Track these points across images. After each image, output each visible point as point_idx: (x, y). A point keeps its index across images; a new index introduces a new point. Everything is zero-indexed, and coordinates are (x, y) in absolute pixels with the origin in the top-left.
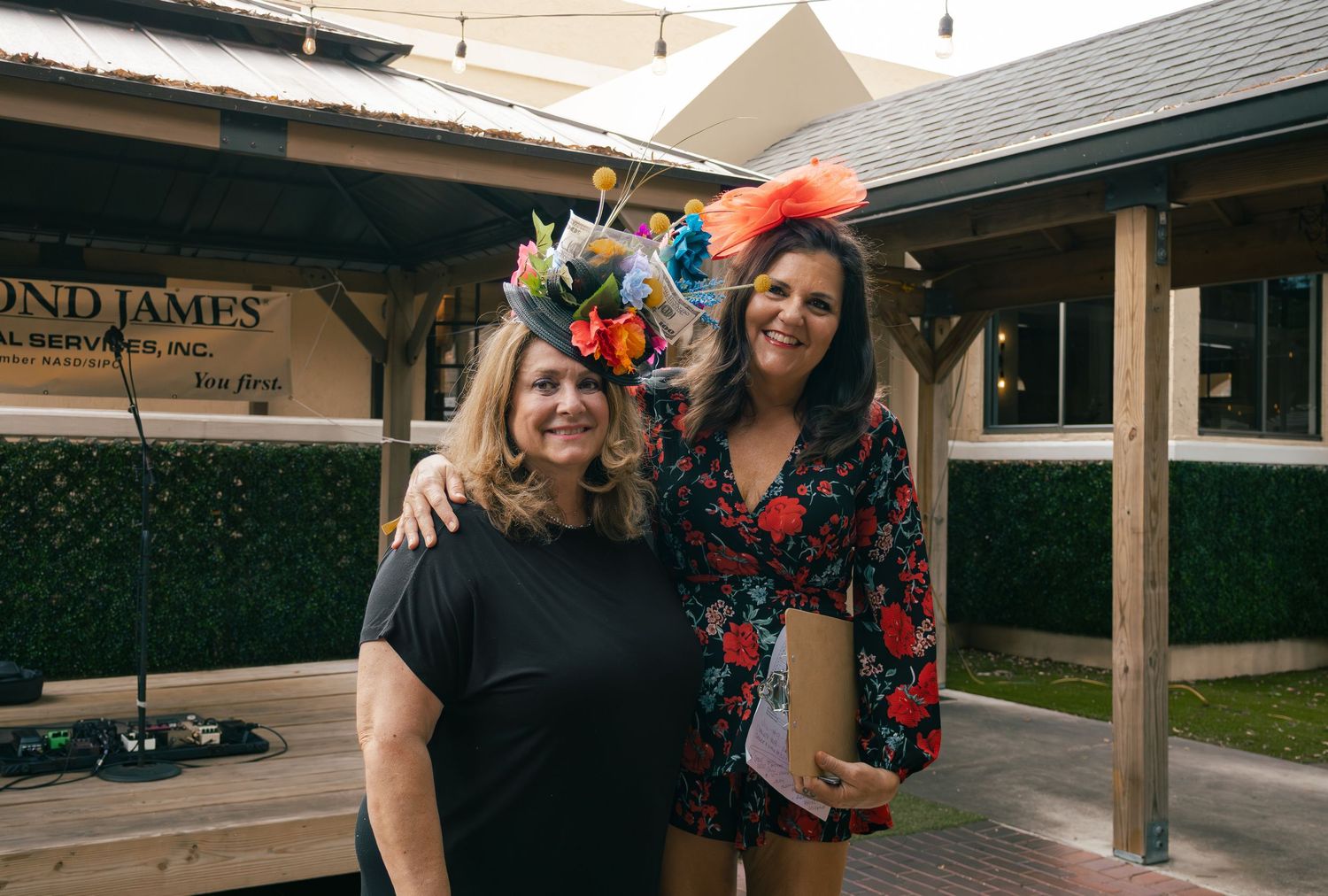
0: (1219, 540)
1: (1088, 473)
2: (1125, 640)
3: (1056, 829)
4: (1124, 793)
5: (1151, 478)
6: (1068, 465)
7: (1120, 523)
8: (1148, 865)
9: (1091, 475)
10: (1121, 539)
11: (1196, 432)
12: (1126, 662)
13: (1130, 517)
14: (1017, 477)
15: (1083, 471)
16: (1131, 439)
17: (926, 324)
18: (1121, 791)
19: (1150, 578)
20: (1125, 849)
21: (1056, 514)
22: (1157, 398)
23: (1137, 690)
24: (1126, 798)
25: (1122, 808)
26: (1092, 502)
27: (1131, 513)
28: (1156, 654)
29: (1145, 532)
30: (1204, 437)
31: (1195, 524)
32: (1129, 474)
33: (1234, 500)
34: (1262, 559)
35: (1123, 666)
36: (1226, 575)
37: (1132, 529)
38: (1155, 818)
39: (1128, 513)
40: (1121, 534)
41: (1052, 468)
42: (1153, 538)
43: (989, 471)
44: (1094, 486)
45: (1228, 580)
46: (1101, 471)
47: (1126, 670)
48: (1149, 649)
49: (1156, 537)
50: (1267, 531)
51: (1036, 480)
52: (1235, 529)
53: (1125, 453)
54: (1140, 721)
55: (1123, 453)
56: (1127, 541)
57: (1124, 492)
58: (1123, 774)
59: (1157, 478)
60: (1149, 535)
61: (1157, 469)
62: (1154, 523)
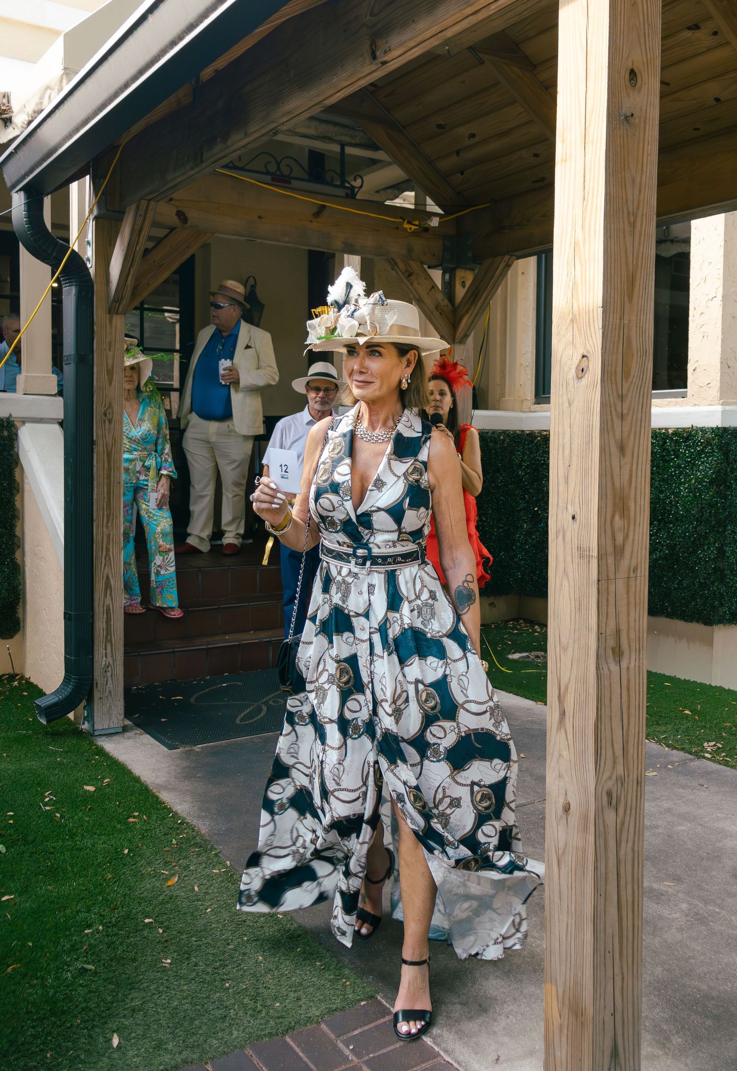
2: (565, 753)
4: (561, 1027)
5: (614, 450)
7: (560, 538)
10: (561, 565)
12: (566, 795)
13: (576, 526)
16: (579, 378)
18: (556, 1024)
19: (611, 643)
22: (630, 298)
24: (564, 1039)
25: (558, 1053)
27: (577, 517)
28: (621, 781)
29: (600, 557)
32: (575, 447)
35: (561, 801)
37: (579, 548)
39: (573, 518)
40: (560, 558)
42: (616, 566)
47: (567, 809)
48: (607, 774)
49: (625, 563)
53: (570, 405)
54: (588, 910)
55: (567, 404)
56: (569, 573)
57: (566, 481)
58: (560, 993)
59: (628, 453)
60: (609, 561)
61: (629, 435)
62: (620, 538)
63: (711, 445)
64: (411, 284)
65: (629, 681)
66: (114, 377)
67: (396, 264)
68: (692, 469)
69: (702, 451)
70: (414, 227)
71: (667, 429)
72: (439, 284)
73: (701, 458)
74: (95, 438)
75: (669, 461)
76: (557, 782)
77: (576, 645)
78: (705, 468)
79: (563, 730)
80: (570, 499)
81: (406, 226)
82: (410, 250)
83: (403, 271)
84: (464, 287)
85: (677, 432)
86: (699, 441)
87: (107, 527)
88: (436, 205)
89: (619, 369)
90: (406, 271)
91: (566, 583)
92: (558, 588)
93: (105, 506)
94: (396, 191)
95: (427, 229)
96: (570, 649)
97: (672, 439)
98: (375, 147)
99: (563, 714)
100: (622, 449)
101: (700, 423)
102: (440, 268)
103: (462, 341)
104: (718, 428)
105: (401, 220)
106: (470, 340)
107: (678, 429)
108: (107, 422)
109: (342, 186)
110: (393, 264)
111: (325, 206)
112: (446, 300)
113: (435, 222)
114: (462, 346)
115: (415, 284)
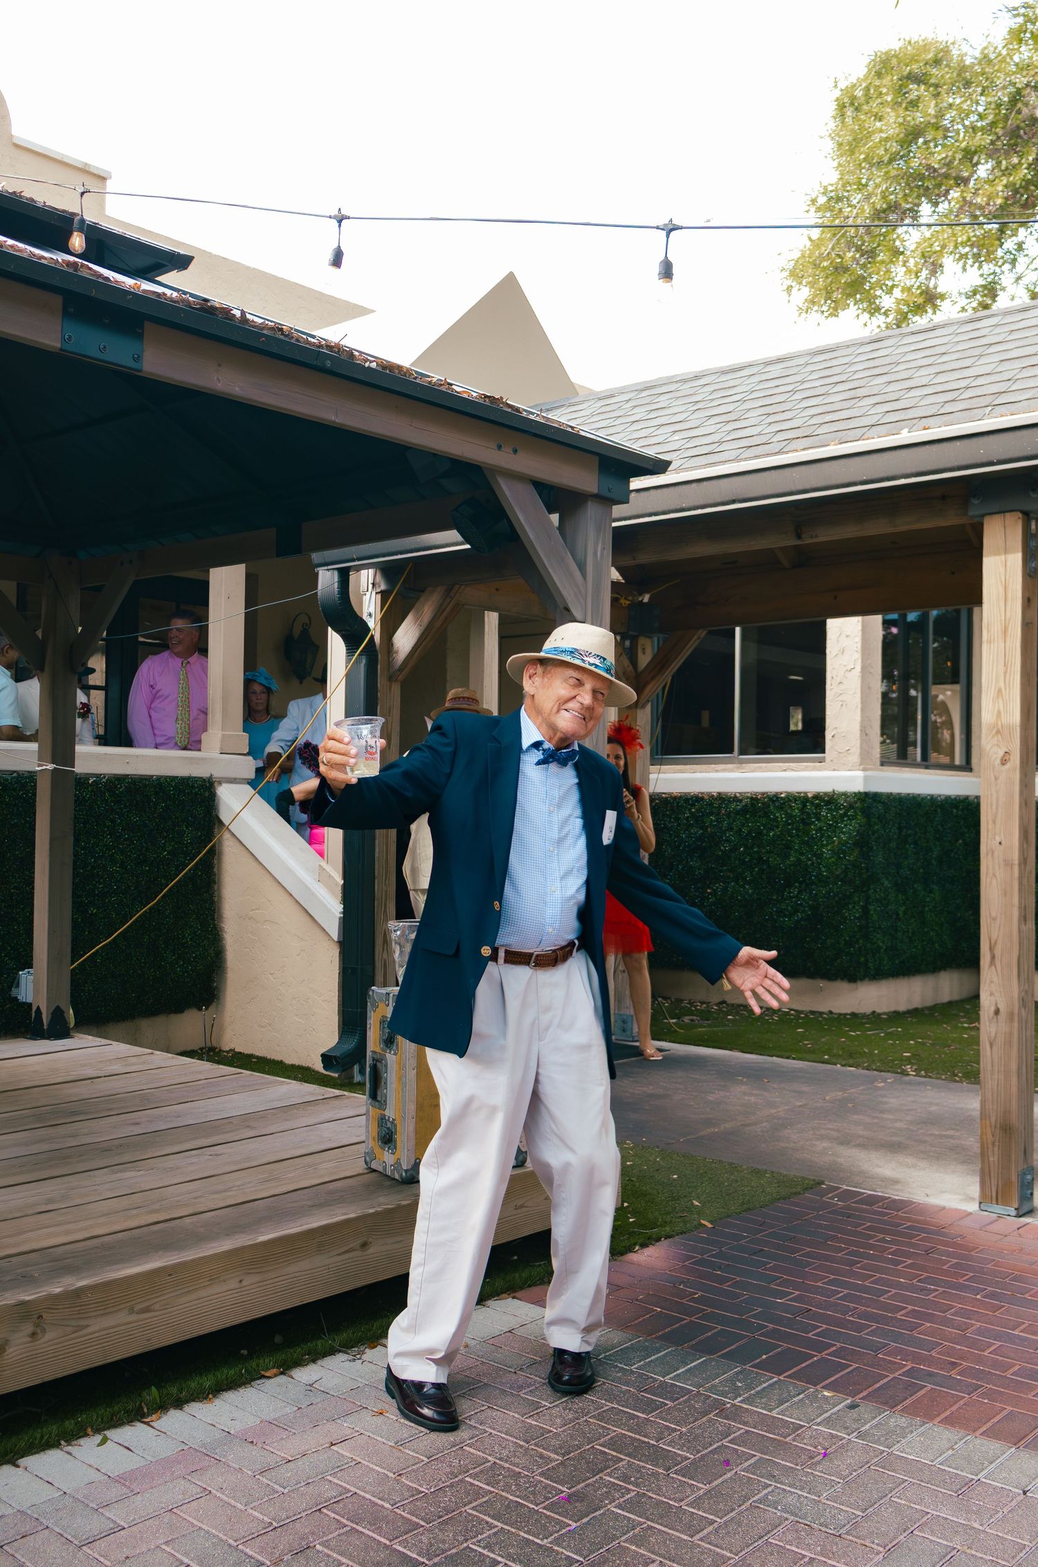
0: (898, 873)
1: (769, 806)
2: (995, 979)
3: (898, 1186)
4: (993, 1143)
5: (1024, 806)
6: (747, 797)
8: (1020, 1217)
9: (772, 807)
10: (991, 871)
11: (879, 763)
12: (996, 1004)
13: (1001, 848)
14: (690, 810)
15: (763, 804)
16: (1003, 764)
17: (627, 643)
18: (989, 1142)
19: (1023, 913)
20: (994, 1202)
21: (734, 849)
23: (1011, 1033)
24: (996, 1148)
25: (991, 1159)
26: (774, 835)
27: (1003, 843)
29: (1019, 864)
30: (885, 768)
31: (880, 858)
32: (1000, 802)
33: (910, 832)
34: (931, 891)
35: (993, 1009)
36: (904, 908)
37: (1005, 860)
38: (1025, 1167)
39: (999, 843)
41: (730, 801)
42: (1025, 870)
43: (657, 804)
44: (775, 819)
45: (905, 913)
46: (784, 804)
47: (997, 1012)
48: (1022, 988)
49: (1027, 869)
50: (934, 862)
51: (712, 813)
52: (911, 861)
53: (996, 779)
54: (1014, 1066)
55: (994, 779)
58: (993, 1124)
59: (1028, 806)
62: (1026, 855)
63: (853, 808)
65: (1029, 935)
68: (835, 831)
69: (845, 814)
71: (806, 793)
73: (843, 821)
75: (810, 824)
76: (989, 998)
77: (1003, 916)
78: (849, 830)
79: (993, 967)
80: (997, 832)
84: (644, 653)
85: (817, 796)
86: (842, 805)
92: (988, 884)
96: (998, 919)
97: (812, 803)
100: (1026, 804)
101: (841, 788)
104: (860, 793)
106: (649, 705)
107: (819, 793)
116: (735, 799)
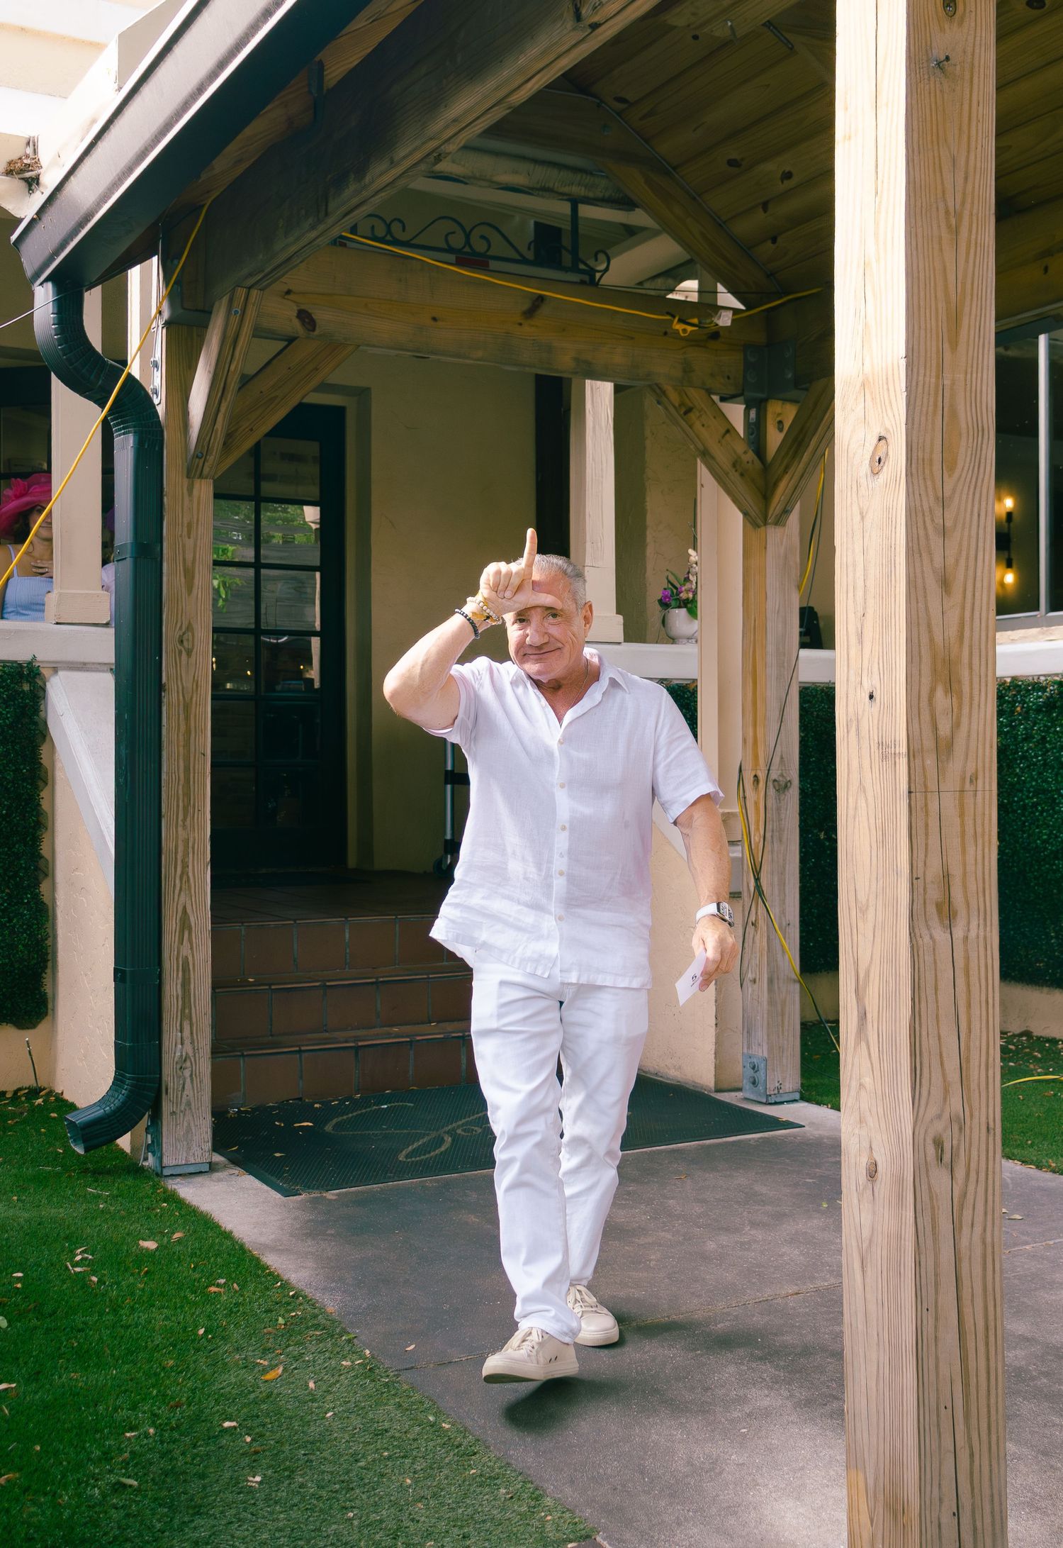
2: (867, 1080)
5: (932, 584)
7: (854, 728)
10: (855, 776)
12: (872, 1152)
13: (875, 709)
16: (875, 473)
18: (866, 1536)
19: (934, 894)
22: (954, 345)
27: (878, 697)
28: (959, 1123)
29: (911, 755)
35: (864, 1161)
37: (880, 744)
39: (871, 697)
40: (855, 764)
42: (940, 771)
47: (872, 1173)
48: (933, 1110)
49: (955, 766)
53: (863, 518)
55: (858, 518)
56: (868, 784)
57: (860, 637)
58: (870, 1482)
59: (957, 588)
60: (928, 762)
61: (957, 561)
62: (944, 728)
64: (691, 427)
65: (967, 958)
66: (196, 581)
67: (664, 393)
70: (690, 329)
72: (740, 428)
74: (164, 680)
76: (857, 1131)
77: (880, 903)
79: (863, 1044)
80: (865, 666)
81: (678, 327)
82: (687, 369)
83: (677, 405)
84: (781, 430)
87: (184, 826)
88: (729, 292)
89: (937, 457)
90: (682, 404)
91: (862, 804)
92: (851, 812)
93: (180, 792)
94: (670, 281)
95: (715, 335)
96: (871, 910)
98: (627, 203)
99: (863, 1016)
100: (946, 583)
102: (741, 398)
103: (780, 520)
105: (668, 317)
106: (794, 519)
108: (184, 654)
109: (574, 269)
110: (659, 392)
111: (541, 299)
112: (751, 455)
113: (725, 320)
114: (779, 530)
115: (698, 425)
116: (1036, 686)
